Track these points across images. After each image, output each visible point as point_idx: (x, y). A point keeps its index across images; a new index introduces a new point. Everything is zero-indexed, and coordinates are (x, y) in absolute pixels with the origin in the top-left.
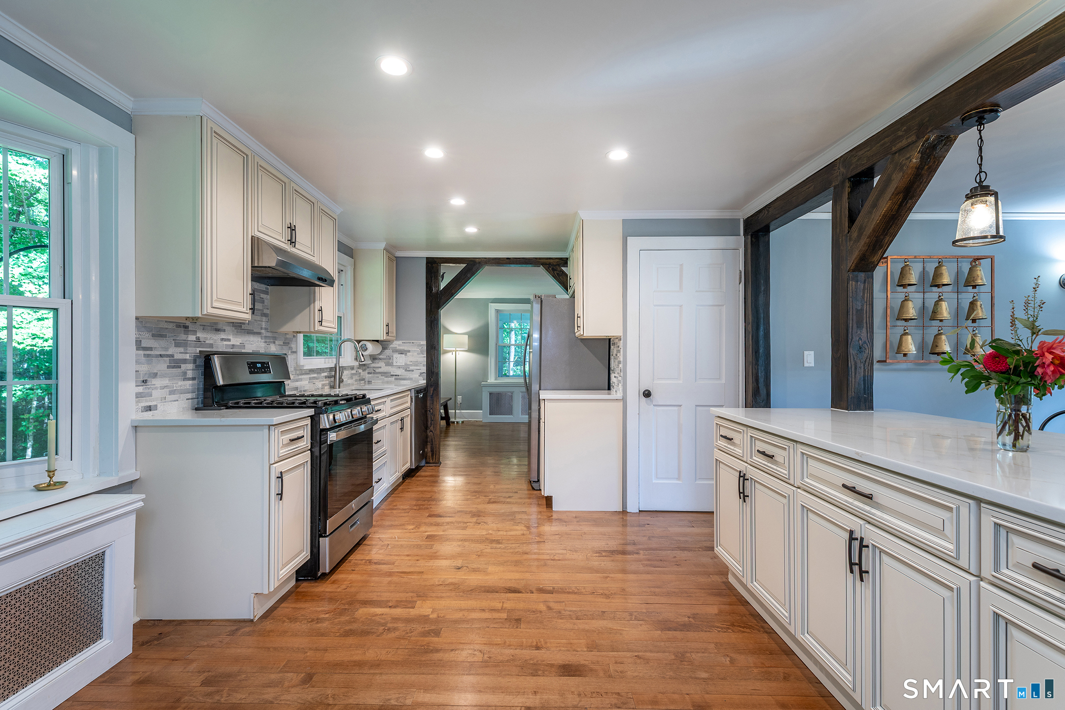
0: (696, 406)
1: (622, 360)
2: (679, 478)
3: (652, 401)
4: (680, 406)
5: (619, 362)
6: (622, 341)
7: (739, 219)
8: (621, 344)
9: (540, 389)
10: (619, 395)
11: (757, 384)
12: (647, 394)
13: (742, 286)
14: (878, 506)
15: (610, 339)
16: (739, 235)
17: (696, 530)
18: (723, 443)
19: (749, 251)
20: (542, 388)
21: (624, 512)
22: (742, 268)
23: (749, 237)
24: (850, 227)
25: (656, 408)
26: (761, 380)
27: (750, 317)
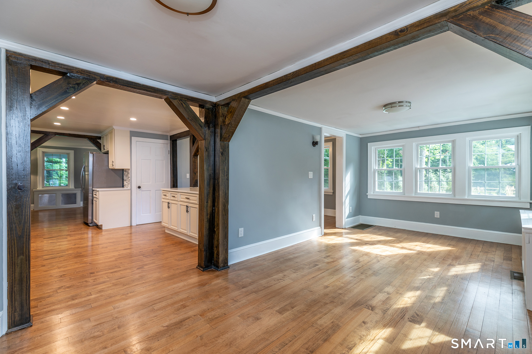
0: (156, 190)
1: (130, 176)
2: (150, 213)
3: (141, 189)
4: (150, 191)
5: (129, 177)
6: (130, 170)
7: (168, 135)
8: (130, 171)
9: (93, 188)
10: (129, 188)
11: (174, 183)
12: (139, 187)
13: (169, 155)
14: (190, 200)
15: (123, 170)
16: (168, 140)
17: (156, 226)
18: (164, 197)
19: (171, 145)
20: (93, 187)
21: (131, 226)
22: (169, 150)
23: (171, 141)
24: (193, 146)
25: (142, 191)
26: (175, 182)
27: (172, 164)
